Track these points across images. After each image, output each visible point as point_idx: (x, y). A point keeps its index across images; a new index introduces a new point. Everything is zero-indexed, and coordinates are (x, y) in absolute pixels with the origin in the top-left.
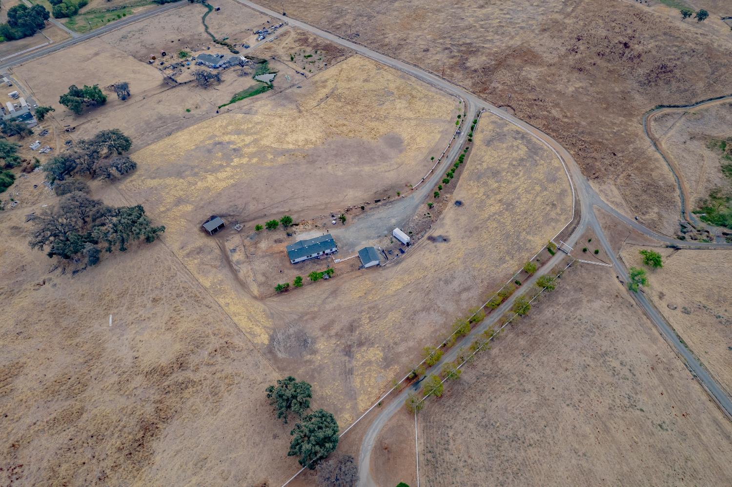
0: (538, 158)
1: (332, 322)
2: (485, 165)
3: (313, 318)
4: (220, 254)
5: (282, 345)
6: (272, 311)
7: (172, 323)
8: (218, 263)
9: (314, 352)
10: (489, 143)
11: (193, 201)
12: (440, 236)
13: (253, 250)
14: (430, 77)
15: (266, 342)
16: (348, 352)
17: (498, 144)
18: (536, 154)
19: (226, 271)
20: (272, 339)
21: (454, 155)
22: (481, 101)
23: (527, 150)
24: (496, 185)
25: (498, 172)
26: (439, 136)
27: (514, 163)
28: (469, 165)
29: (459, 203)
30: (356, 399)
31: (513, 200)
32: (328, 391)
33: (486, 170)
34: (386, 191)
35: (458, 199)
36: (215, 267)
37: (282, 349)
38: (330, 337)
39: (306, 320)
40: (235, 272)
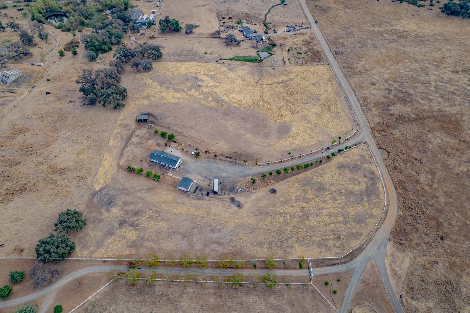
0: (366, 199)
1: (132, 203)
2: (320, 179)
3: (126, 194)
4: (130, 134)
5: (101, 196)
6: (116, 177)
7: (81, 152)
8: (125, 137)
9: (108, 211)
10: (341, 167)
11: (151, 101)
12: (239, 202)
13: (144, 141)
14: (355, 103)
15: (97, 189)
16: (121, 224)
17: (347, 172)
18: (368, 195)
19: (123, 143)
20: (101, 190)
21: (307, 160)
22: (371, 137)
23: (364, 189)
24: (312, 196)
25: (324, 190)
26: (314, 142)
27: (343, 191)
28: (309, 173)
29: (274, 191)
30: (99, 249)
31: (312, 213)
32: (92, 234)
33: (316, 183)
34: (242, 155)
35: (276, 188)
36: (122, 138)
37: (99, 197)
38: (123, 209)
39: (123, 193)
40: (126, 146)
